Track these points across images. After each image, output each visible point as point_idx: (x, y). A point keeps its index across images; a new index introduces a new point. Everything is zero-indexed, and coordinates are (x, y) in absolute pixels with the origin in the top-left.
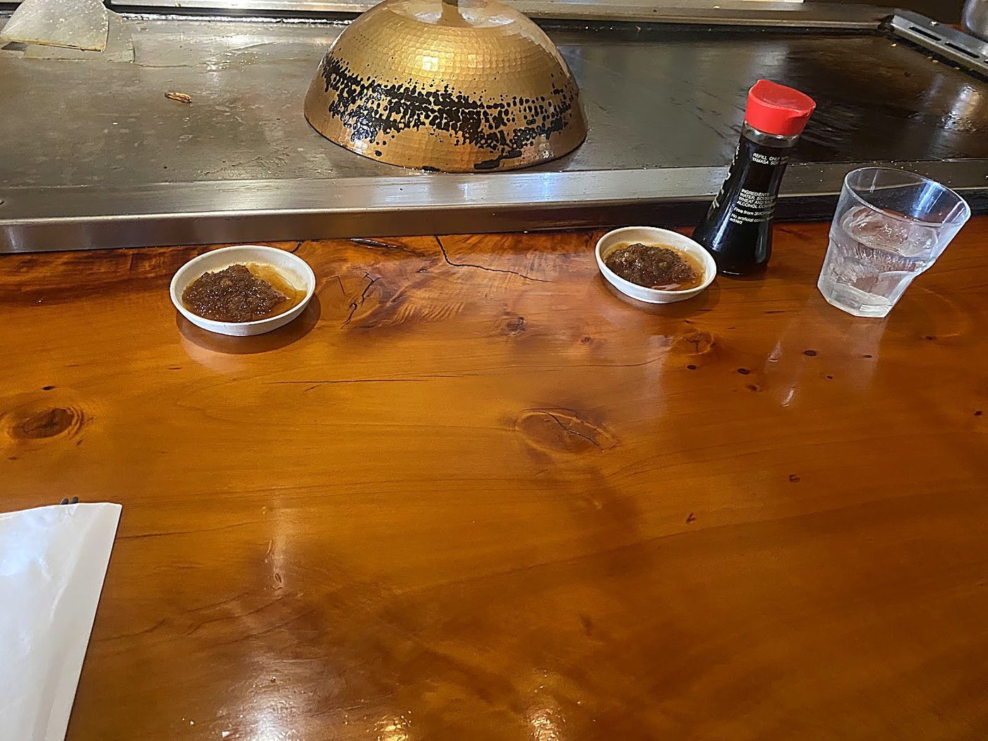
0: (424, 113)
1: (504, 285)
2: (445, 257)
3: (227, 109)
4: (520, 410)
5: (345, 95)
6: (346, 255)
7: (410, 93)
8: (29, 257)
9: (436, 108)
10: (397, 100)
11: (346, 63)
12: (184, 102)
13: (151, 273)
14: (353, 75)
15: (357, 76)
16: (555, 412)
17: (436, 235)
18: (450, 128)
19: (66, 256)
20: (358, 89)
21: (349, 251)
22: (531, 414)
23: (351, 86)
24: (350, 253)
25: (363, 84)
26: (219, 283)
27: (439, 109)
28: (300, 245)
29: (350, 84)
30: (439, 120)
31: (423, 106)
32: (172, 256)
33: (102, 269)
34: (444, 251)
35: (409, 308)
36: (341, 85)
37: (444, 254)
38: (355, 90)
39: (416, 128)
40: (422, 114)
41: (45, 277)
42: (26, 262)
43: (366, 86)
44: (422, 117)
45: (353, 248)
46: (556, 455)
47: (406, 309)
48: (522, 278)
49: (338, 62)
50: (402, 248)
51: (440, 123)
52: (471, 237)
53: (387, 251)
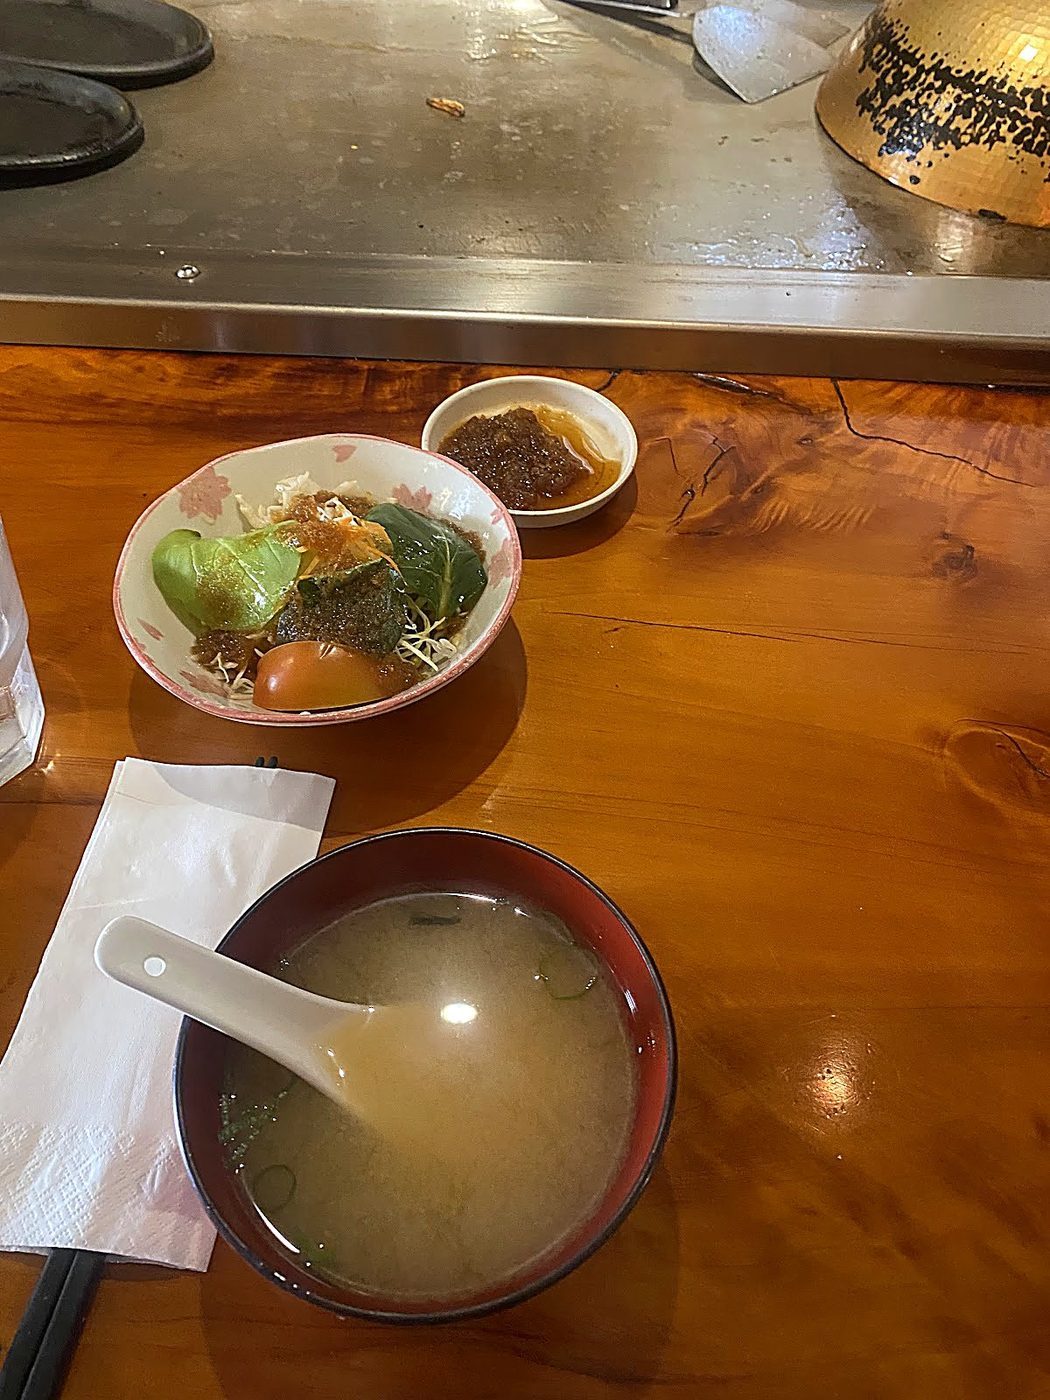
0: (1009, 122)
1: (945, 482)
2: (848, 419)
3: (517, 131)
4: (955, 722)
5: (889, 80)
6: (685, 401)
7: (995, 87)
8: (228, 361)
9: (1032, 116)
10: (970, 95)
11: (904, 27)
12: (453, 115)
13: (393, 404)
14: (911, 47)
15: (916, 51)
16: (1016, 733)
17: (834, 379)
18: (1046, 152)
19: (277, 364)
20: (913, 72)
21: (690, 395)
22: (973, 730)
23: (902, 67)
24: (691, 399)
25: (923, 66)
26: (492, 437)
27: (1037, 118)
28: (614, 377)
29: (901, 63)
30: (1030, 137)
31: (1012, 109)
32: (424, 377)
33: (325, 389)
34: (845, 408)
35: (778, 507)
36: (887, 63)
37: (846, 414)
38: (907, 73)
39: (988, 145)
40: (1005, 122)
41: (247, 394)
42: (223, 369)
43: (926, 68)
44: (1004, 128)
45: (694, 389)
46: (1010, 810)
47: (772, 510)
48: (978, 472)
49: (892, 25)
50: (775, 396)
51: (1031, 141)
52: (895, 386)
53: (750, 400)
